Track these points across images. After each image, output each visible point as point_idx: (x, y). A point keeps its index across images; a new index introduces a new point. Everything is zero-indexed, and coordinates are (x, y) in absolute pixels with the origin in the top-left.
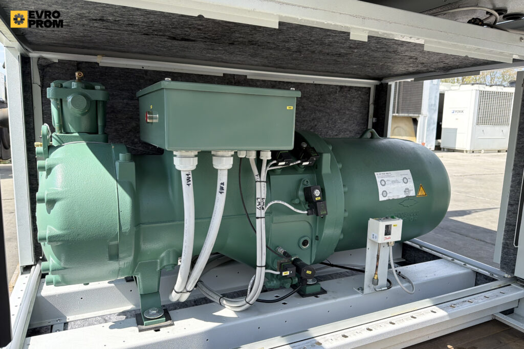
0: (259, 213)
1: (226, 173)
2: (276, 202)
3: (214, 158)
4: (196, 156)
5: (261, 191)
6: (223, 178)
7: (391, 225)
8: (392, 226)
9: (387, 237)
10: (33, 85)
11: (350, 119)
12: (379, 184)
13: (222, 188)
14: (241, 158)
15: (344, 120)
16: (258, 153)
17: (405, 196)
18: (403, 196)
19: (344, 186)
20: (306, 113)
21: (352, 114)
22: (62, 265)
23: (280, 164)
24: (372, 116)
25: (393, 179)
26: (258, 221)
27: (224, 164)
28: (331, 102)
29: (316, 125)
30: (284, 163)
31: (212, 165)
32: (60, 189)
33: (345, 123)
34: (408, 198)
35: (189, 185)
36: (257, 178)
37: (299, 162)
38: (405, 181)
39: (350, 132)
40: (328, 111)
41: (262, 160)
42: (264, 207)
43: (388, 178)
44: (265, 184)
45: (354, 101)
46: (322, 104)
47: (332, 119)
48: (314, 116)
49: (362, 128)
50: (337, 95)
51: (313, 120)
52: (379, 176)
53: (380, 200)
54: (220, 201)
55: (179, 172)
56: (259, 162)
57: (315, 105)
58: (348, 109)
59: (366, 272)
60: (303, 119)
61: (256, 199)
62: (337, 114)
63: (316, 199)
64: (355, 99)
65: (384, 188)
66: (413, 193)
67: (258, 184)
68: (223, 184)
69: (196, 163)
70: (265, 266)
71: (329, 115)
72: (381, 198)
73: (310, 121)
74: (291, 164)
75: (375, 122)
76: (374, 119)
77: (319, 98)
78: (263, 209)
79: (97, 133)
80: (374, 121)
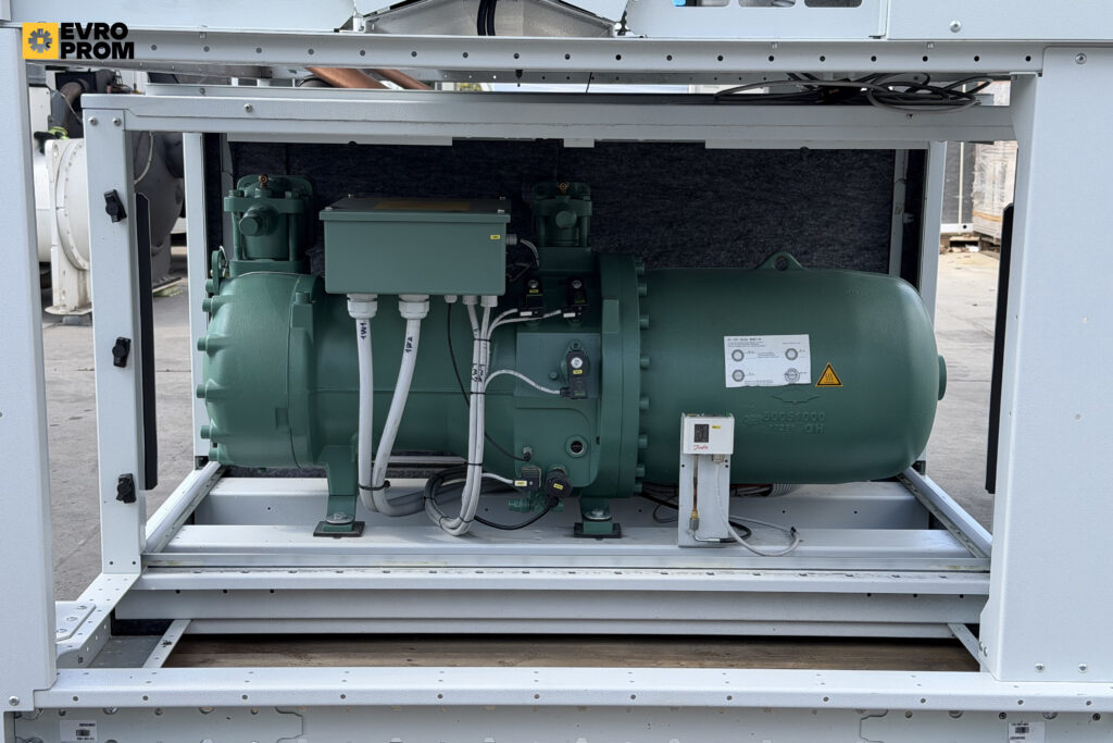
0: (475, 386)
1: (418, 323)
2: (504, 372)
3: (400, 303)
4: (375, 300)
5: (481, 353)
6: (413, 331)
7: (707, 426)
8: (710, 428)
9: (701, 444)
10: (223, 174)
11: (842, 216)
12: (728, 356)
13: (409, 345)
14: (450, 304)
15: (825, 218)
16: (479, 298)
17: (787, 383)
18: (780, 381)
19: (642, 356)
20: (724, 205)
21: (846, 205)
22: (225, 431)
23: (522, 314)
24: (902, 207)
25: (765, 350)
26: (472, 397)
27: (414, 312)
28: (789, 179)
29: (749, 231)
30: (530, 313)
31: (399, 313)
32: (223, 335)
33: (827, 227)
34: (793, 387)
35: (363, 337)
36: (477, 336)
37: (559, 312)
38: (791, 354)
39: (843, 245)
40: (782, 199)
41: (483, 308)
42: (483, 378)
43: (751, 349)
44: (488, 343)
45: (850, 175)
46: (765, 185)
47: (793, 217)
48: (746, 212)
49: (876, 236)
50: (804, 163)
51: (743, 219)
52: (730, 343)
53: (728, 386)
54: (408, 361)
55: (354, 320)
56: (479, 310)
57: (747, 188)
58: (836, 195)
59: (680, 508)
60: (719, 218)
61: (472, 365)
62: (806, 206)
63: (575, 372)
64: (854, 172)
65: (738, 365)
66: (805, 379)
67: (476, 342)
68: (411, 339)
69: (375, 309)
70: (480, 465)
71: (786, 208)
72: (730, 383)
73: (735, 221)
74: (546, 316)
75: (908, 224)
76: (907, 215)
77: (757, 173)
78: (481, 380)
79: (287, 259)
80: (906, 221)
